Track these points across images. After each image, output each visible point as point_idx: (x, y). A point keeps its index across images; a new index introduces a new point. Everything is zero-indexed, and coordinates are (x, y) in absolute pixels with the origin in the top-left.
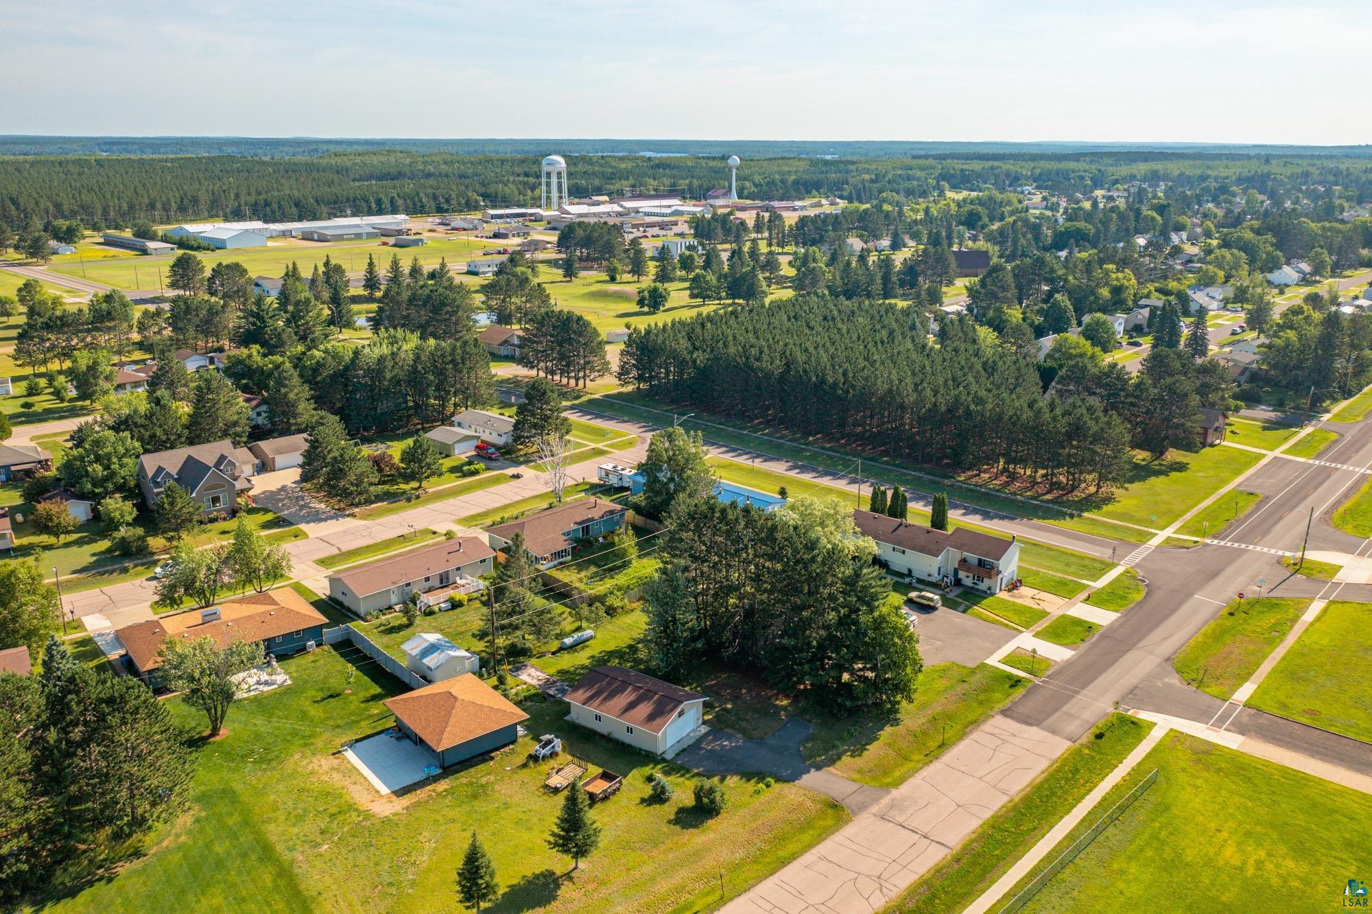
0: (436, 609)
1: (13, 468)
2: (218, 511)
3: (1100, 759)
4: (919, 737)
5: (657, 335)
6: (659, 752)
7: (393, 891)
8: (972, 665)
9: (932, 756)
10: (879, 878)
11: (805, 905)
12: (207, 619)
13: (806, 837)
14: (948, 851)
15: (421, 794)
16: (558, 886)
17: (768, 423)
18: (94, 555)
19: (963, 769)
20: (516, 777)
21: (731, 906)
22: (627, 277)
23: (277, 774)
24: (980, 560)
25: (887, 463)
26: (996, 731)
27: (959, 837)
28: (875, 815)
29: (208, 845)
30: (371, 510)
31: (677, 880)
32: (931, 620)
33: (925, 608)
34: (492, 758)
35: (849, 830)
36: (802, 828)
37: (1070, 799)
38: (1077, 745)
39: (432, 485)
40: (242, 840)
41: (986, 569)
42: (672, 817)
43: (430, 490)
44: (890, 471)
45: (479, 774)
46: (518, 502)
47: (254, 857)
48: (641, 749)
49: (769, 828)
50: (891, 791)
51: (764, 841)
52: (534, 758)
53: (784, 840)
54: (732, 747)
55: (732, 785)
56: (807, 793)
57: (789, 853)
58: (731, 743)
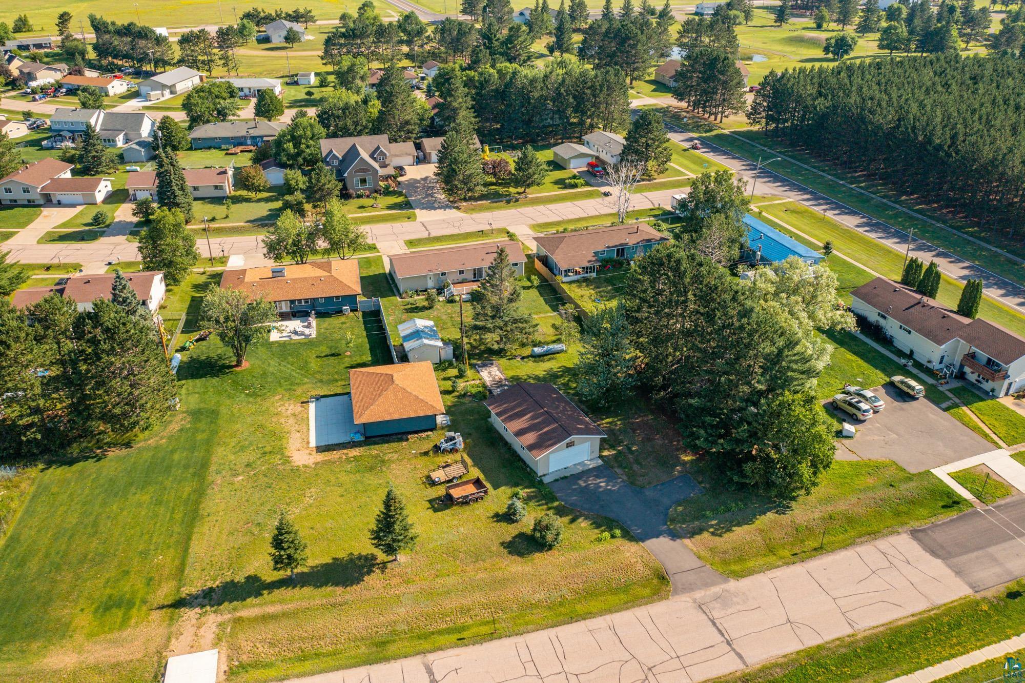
0: (457, 298)
1: (265, 139)
2: (364, 190)
3: (997, 622)
4: (800, 533)
5: (789, 80)
6: (540, 473)
7: (256, 531)
8: (913, 470)
9: (797, 557)
10: (650, 669)
11: (561, 669)
12: (275, 274)
13: (613, 600)
14: (742, 666)
15: (335, 455)
16: (369, 572)
17: (869, 177)
18: (270, 210)
19: (823, 582)
20: (413, 461)
21: (495, 644)
22: (833, 25)
23: (253, 408)
24: (989, 360)
25: (972, 234)
26: (891, 551)
27: (764, 656)
28: (695, 601)
29: (173, 452)
30: (475, 206)
31: (466, 602)
32: (902, 409)
33: (902, 395)
34: (407, 440)
35: (658, 609)
36: (615, 591)
37: (924, 657)
38: (978, 596)
39: (533, 193)
40: (196, 454)
41: (994, 369)
42: (509, 539)
43: (530, 196)
44: (969, 242)
45: (387, 450)
46: (592, 217)
47: (191, 470)
48: (528, 466)
49: (584, 579)
50: (729, 581)
51: (572, 591)
52: (437, 448)
53: (591, 595)
54: (606, 490)
55: (583, 525)
56: (645, 555)
57: (586, 610)
58: (607, 485)
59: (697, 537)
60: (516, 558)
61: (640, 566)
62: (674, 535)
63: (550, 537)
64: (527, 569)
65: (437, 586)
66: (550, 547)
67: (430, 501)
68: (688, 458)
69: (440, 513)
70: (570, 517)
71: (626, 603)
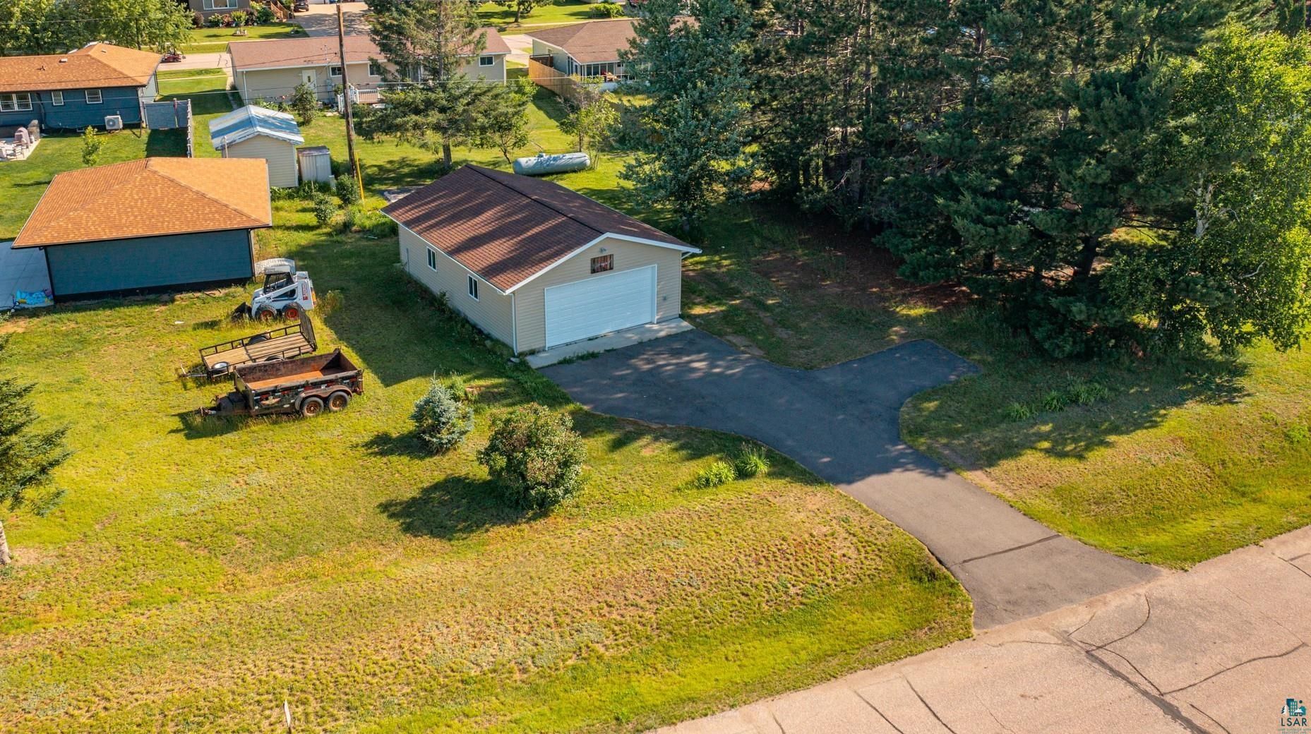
2: (221, 12)
6: (521, 348)
13: (769, 651)
20: (171, 340)
28: (1065, 638)
31: (213, 683)
34: (171, 302)
48: (488, 337)
49: (661, 591)
50: (1156, 575)
51: (618, 630)
52: (243, 310)
53: (688, 642)
54: (708, 375)
55: (646, 453)
56: (854, 517)
57: (672, 692)
58: (713, 366)
59: (1007, 464)
60: (427, 541)
61: (843, 547)
62: (934, 464)
63: (538, 467)
64: (459, 570)
65: (116, 633)
66: (544, 506)
67: (183, 417)
68: (918, 311)
69: (204, 443)
70: (610, 437)
71: (817, 660)
